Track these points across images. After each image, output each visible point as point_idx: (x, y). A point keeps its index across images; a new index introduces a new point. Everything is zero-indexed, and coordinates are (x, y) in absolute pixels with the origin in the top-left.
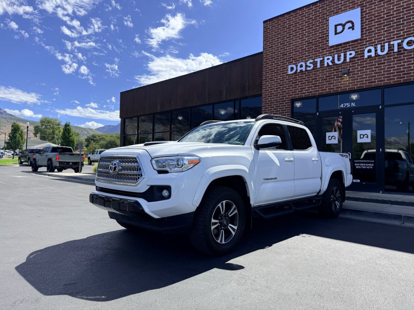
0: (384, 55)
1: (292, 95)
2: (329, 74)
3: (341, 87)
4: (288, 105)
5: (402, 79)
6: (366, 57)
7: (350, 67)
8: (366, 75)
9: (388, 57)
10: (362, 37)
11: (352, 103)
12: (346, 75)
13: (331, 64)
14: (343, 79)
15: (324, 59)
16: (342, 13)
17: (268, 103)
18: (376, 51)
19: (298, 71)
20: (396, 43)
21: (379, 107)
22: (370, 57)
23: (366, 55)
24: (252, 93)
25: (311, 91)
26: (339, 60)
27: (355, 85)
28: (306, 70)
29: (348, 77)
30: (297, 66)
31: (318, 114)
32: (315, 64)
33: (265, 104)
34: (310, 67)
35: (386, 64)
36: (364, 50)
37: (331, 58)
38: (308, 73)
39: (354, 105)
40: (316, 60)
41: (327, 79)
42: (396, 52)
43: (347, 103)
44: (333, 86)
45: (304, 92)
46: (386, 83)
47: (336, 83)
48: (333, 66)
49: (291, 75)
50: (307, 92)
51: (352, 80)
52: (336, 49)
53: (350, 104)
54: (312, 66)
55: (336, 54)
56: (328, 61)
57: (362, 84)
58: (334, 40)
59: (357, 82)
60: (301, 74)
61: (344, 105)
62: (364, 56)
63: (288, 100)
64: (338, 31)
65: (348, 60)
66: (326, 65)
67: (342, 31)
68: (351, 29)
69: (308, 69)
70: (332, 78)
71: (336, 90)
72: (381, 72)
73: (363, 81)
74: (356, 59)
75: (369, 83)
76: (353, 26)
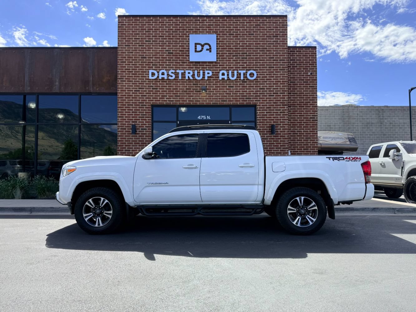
0: (233, 80)
1: (153, 100)
2: (189, 87)
3: (200, 101)
4: (148, 110)
5: (245, 102)
6: (220, 78)
7: (207, 84)
8: (219, 94)
9: (236, 82)
10: (217, 60)
11: (208, 117)
12: (204, 91)
13: (191, 78)
14: (201, 94)
15: (185, 72)
16: (200, 34)
17: (125, 105)
18: (228, 75)
19: (160, 78)
20: (242, 72)
21: (229, 122)
22: (223, 79)
23: (221, 77)
24: (97, 90)
25: (172, 99)
26: (199, 76)
27: (211, 101)
28: (168, 79)
29: (205, 93)
30: (158, 72)
31: (178, 123)
32: (177, 74)
33: (121, 105)
34: (172, 76)
35: (234, 88)
36: (219, 73)
37: (192, 73)
38: (169, 82)
39: (209, 118)
40: (177, 71)
41: (187, 91)
42: (242, 80)
43: (203, 116)
44: (193, 99)
45: (165, 99)
46: (234, 103)
47: (195, 96)
48: (192, 81)
49: (151, 80)
50: (169, 101)
51: (208, 96)
52: (195, 65)
53: (206, 117)
54: (174, 76)
55: (201, 70)
56: (189, 74)
57: (217, 101)
58: (194, 57)
59: (213, 99)
60: (162, 82)
61: (201, 117)
62: (219, 77)
63: (148, 105)
64: (198, 50)
65: (206, 78)
66: (187, 78)
67: (201, 51)
68: (209, 51)
69: (170, 78)
70: (192, 91)
71: (195, 103)
72: (230, 94)
73: (217, 99)
74: (212, 79)
75: (222, 101)
76: (210, 48)
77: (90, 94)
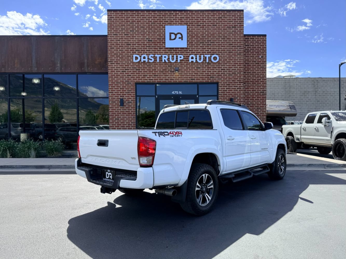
0: (200, 63)
1: (136, 79)
2: (165, 68)
3: (173, 80)
4: (133, 87)
5: (210, 80)
6: (190, 61)
7: (179, 66)
8: (189, 74)
9: (202, 64)
10: (187, 47)
11: (180, 92)
12: (177, 72)
13: (167, 61)
14: (174, 74)
15: (162, 56)
16: (174, 25)
17: (115, 83)
18: (196, 58)
19: (142, 61)
20: (207, 56)
21: (197, 96)
22: (192, 62)
23: (190, 60)
24: (91, 70)
25: (151, 78)
26: (173, 59)
27: (183, 79)
28: (148, 62)
29: (178, 73)
30: (141, 56)
31: (157, 97)
32: (155, 58)
33: (111, 83)
34: (151, 60)
36: (189, 56)
37: (167, 57)
38: (149, 64)
39: (181, 93)
40: (156, 56)
41: (163, 72)
42: (207, 62)
43: (176, 91)
44: (168, 78)
45: (146, 78)
46: (201, 81)
47: (170, 76)
48: (167, 63)
49: (135, 63)
50: (149, 79)
52: (169, 51)
53: (179, 92)
54: (153, 60)
56: (165, 58)
57: (187, 79)
58: (169, 44)
59: (184, 78)
60: (143, 64)
61: (174, 92)
62: (189, 60)
63: (133, 83)
64: (172, 38)
65: (179, 61)
66: (163, 61)
67: (175, 39)
68: (181, 39)
69: (150, 61)
70: (167, 72)
71: (170, 81)
72: (198, 74)
73: (187, 78)
74: (183, 61)
75: (191, 79)
76: (182, 37)
77: (85, 73)
